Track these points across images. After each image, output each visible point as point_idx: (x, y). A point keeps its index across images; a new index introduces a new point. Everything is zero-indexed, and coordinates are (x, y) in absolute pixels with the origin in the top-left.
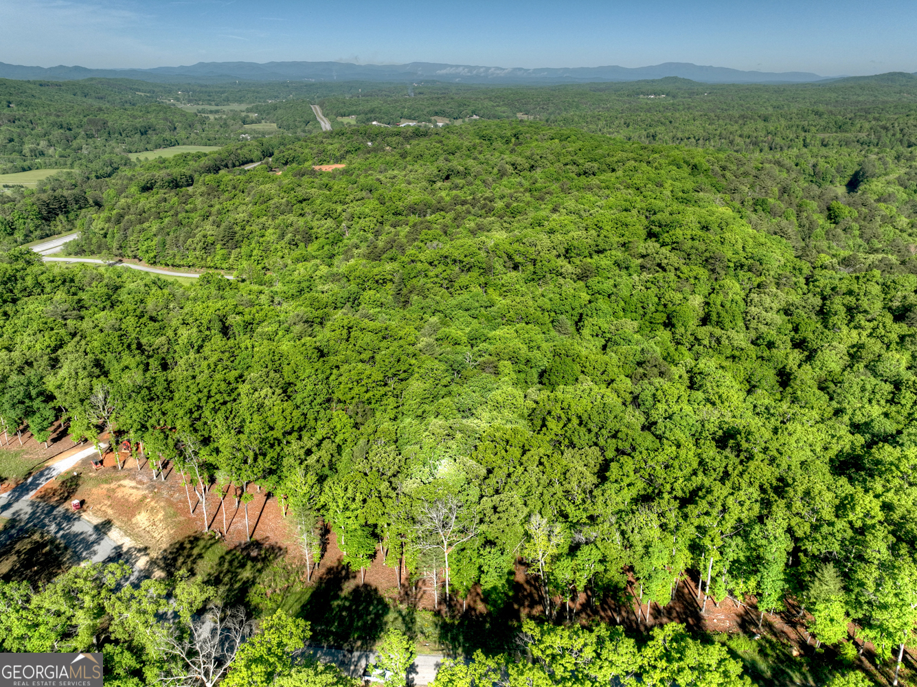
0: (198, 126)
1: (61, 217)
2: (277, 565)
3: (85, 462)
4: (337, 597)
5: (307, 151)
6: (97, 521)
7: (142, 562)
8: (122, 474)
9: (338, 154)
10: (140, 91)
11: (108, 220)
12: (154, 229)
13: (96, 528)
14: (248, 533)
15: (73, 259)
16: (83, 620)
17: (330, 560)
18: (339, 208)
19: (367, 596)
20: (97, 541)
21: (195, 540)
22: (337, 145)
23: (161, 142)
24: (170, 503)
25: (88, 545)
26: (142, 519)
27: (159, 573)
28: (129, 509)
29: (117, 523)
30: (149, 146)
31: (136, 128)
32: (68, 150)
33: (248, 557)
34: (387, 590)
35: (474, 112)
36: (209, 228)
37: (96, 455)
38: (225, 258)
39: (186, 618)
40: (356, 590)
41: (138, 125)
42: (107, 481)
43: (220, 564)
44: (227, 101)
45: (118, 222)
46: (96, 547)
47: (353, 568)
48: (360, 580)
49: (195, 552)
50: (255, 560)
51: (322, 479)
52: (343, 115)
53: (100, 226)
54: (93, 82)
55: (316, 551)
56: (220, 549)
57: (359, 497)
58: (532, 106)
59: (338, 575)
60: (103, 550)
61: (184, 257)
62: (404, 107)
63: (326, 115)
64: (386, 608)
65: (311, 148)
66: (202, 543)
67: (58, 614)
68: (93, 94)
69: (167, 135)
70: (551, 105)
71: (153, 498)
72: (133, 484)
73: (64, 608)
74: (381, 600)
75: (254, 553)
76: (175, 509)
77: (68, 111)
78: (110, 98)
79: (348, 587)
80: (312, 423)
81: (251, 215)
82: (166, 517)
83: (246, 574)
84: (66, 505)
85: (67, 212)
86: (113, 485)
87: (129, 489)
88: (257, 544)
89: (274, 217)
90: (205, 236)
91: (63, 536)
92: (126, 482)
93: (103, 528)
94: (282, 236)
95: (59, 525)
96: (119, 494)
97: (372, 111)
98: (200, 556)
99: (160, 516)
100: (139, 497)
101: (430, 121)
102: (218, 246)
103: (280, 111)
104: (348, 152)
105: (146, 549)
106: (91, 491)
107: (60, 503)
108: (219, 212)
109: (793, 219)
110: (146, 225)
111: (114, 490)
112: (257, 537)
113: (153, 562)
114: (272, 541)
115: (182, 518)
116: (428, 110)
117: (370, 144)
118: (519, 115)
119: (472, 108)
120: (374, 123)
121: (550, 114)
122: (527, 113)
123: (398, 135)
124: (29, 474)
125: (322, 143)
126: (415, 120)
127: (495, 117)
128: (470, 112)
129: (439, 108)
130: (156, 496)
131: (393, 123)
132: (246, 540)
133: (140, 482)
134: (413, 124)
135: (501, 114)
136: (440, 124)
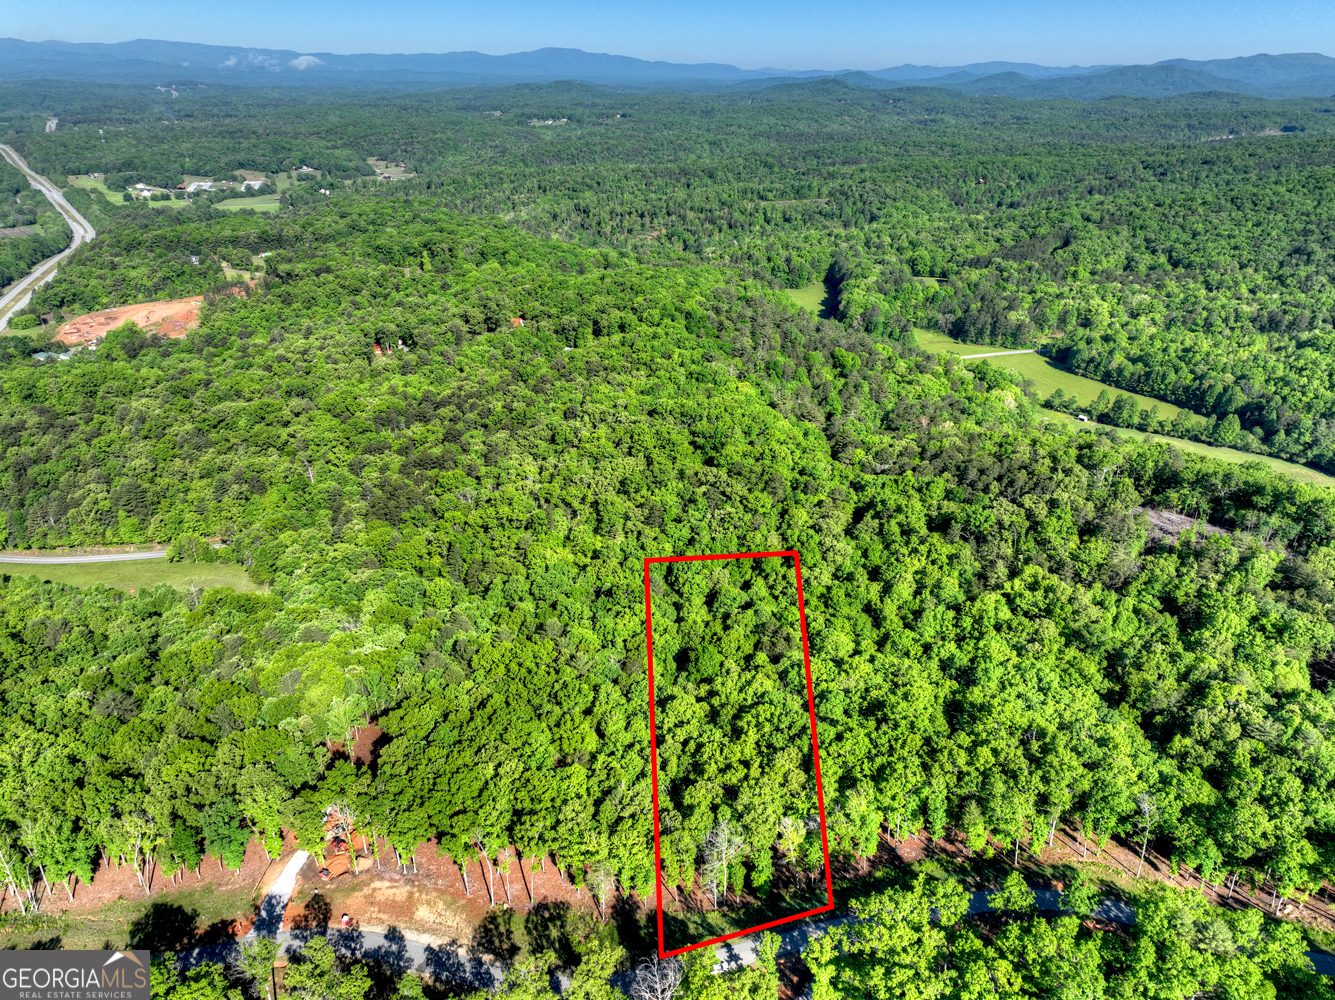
2: (571, 916)
3: (305, 876)
4: (639, 928)
6: (382, 930)
7: (463, 953)
8: (365, 877)
9: (149, 284)
13: (387, 938)
20: (402, 950)
21: (492, 919)
22: (144, 270)
24: (442, 892)
25: (398, 957)
26: (423, 913)
27: (487, 957)
28: (406, 908)
29: (402, 925)
33: (545, 920)
34: (669, 905)
35: (303, 162)
38: (137, 529)
40: (650, 918)
42: (355, 889)
43: (530, 933)
46: (407, 955)
48: (645, 907)
49: (502, 929)
50: (552, 920)
52: (73, 173)
56: (519, 920)
58: (389, 147)
59: (624, 908)
60: (417, 955)
64: (682, 923)
65: (100, 277)
66: (500, 920)
70: (417, 146)
71: (420, 891)
72: (387, 884)
74: (675, 919)
75: (547, 915)
76: (449, 895)
79: (641, 917)
82: (448, 906)
83: (555, 932)
84: (333, 925)
86: (366, 891)
87: (388, 890)
90: (96, 503)
92: (377, 884)
93: (395, 937)
94: (222, 488)
96: (380, 897)
97: (128, 164)
98: (509, 931)
99: (441, 905)
100: (405, 895)
101: (235, 179)
102: (122, 514)
104: (165, 279)
105: (455, 941)
106: (344, 903)
107: (323, 926)
109: (805, 379)
111: (371, 895)
112: (537, 898)
113: (473, 950)
114: (551, 899)
115: (464, 902)
116: (224, 159)
117: (193, 260)
118: (371, 161)
119: (296, 155)
120: (140, 186)
121: (420, 161)
122: (383, 158)
123: (235, 242)
124: (257, 908)
125: (114, 266)
126: (206, 175)
127: (338, 168)
128: (296, 162)
129: (243, 154)
130: (422, 889)
131: (172, 183)
132: (530, 905)
133: (392, 880)
134: (207, 185)
135: (346, 163)
136: (256, 184)
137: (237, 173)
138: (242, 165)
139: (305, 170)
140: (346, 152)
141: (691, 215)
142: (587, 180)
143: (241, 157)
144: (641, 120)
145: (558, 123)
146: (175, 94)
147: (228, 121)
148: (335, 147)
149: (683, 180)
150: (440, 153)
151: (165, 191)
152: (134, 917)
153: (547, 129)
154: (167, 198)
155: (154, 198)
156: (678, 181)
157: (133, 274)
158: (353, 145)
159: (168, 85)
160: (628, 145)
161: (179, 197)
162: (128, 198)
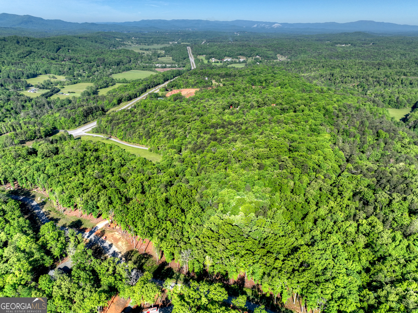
0: (140, 59)
1: (90, 115)
2: (151, 259)
3: (106, 225)
4: (163, 270)
5: (181, 82)
6: (110, 243)
7: (120, 256)
8: (115, 230)
9: (193, 84)
10: (117, 38)
11: (107, 122)
12: (123, 128)
13: (109, 245)
14: (144, 250)
15: (95, 135)
16: (111, 269)
17: (163, 260)
18: (187, 124)
19: (170, 270)
20: (110, 249)
21: (132, 251)
22: (193, 80)
23: (125, 69)
24: (127, 240)
25: (108, 250)
26: (120, 243)
27: (124, 259)
28: (117, 240)
29: (114, 244)
30: (120, 71)
31: (116, 62)
32: (90, 74)
33: (144, 257)
34: (175, 268)
35: (257, 54)
36: (141, 130)
37: (108, 223)
38: (146, 141)
39: (130, 270)
40: (168, 269)
41: (116, 61)
42: (111, 232)
43: (137, 258)
44: (153, 43)
45: (111, 123)
46: (109, 250)
47: (168, 262)
48: (169, 266)
49: (132, 254)
50: (145, 258)
51: (162, 240)
52: (200, 55)
53: (104, 124)
54: (99, 34)
55: (160, 257)
56: (137, 254)
57: (170, 246)
58: (284, 51)
59: (164, 264)
60: (111, 251)
61: (132, 139)
62: (227, 51)
63: (193, 54)
64: (174, 273)
65: (183, 81)
66: (133, 252)
67: (106, 266)
68: (99, 42)
69: (127, 65)
70: (293, 51)
72: (118, 233)
73: (108, 266)
74: (173, 271)
75: (145, 256)
76: (128, 242)
77: (90, 53)
78: (105, 43)
79: (166, 267)
80: (161, 224)
81: (155, 126)
82: (126, 244)
83: (143, 261)
84: (102, 238)
85: (93, 113)
86: (113, 233)
87: (117, 235)
88: (146, 254)
89: (163, 127)
90: (139, 133)
91: (102, 247)
92: (116, 233)
93: (111, 246)
94: (166, 135)
95: (101, 243)
96: (114, 236)
97: (213, 53)
98: (133, 256)
99: (124, 243)
100: (119, 237)
101: (237, 58)
102: (144, 137)
103: (174, 51)
104: (197, 83)
105: (120, 252)
106: (107, 234)
107: (100, 237)
108: (145, 123)
110: (120, 125)
112: (147, 252)
113: (122, 256)
114: (150, 253)
115: (129, 245)
116: (237, 53)
117: (207, 78)
118: (278, 55)
119: (257, 52)
120: (213, 59)
121: (292, 56)
122: (282, 54)
123: (219, 75)
124: (93, 228)
125: (187, 78)
126: (231, 57)
127: (266, 57)
128: (255, 54)
129: (242, 52)
130: (123, 238)
131: (221, 59)
132: (144, 252)
133: (119, 233)
134: (229, 59)
135: (269, 55)
136: (242, 60)
137: (239, 57)
138: (240, 55)
139: (258, 57)
140: (271, 52)
141: (370, 79)
142: (340, 65)
143: (241, 52)
144: (378, 46)
145: (347, 46)
146: (238, 34)
147: (246, 42)
148: (269, 51)
149: (377, 67)
150: (299, 54)
151: (218, 60)
152: (74, 220)
153: (340, 48)
154: (218, 62)
155: (215, 62)
156: (375, 67)
157: (190, 81)
158: (274, 50)
159: (237, 32)
160: (366, 54)
161: (221, 62)
162: (208, 62)
